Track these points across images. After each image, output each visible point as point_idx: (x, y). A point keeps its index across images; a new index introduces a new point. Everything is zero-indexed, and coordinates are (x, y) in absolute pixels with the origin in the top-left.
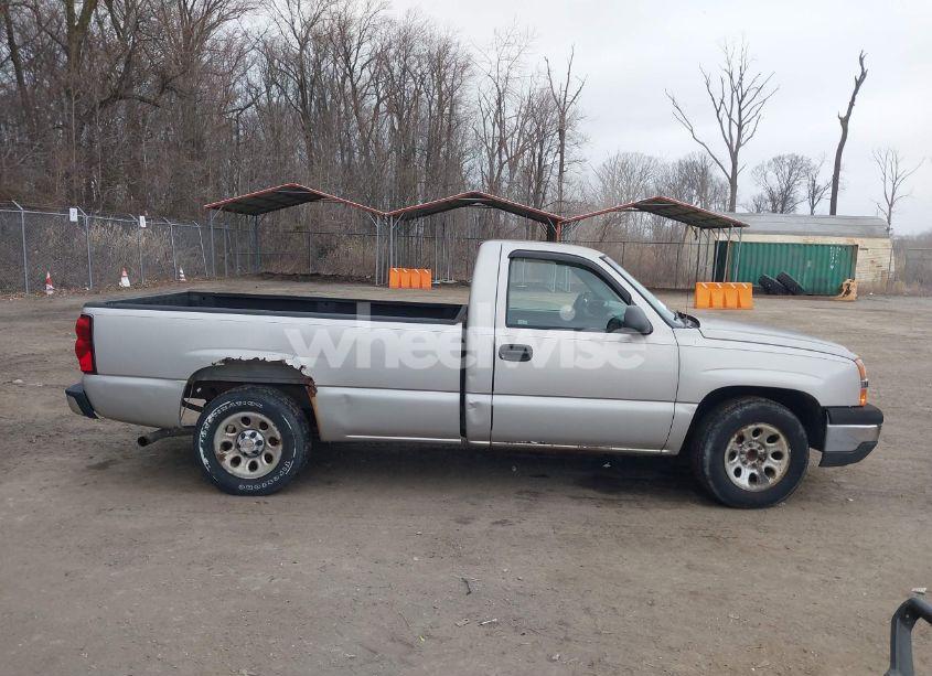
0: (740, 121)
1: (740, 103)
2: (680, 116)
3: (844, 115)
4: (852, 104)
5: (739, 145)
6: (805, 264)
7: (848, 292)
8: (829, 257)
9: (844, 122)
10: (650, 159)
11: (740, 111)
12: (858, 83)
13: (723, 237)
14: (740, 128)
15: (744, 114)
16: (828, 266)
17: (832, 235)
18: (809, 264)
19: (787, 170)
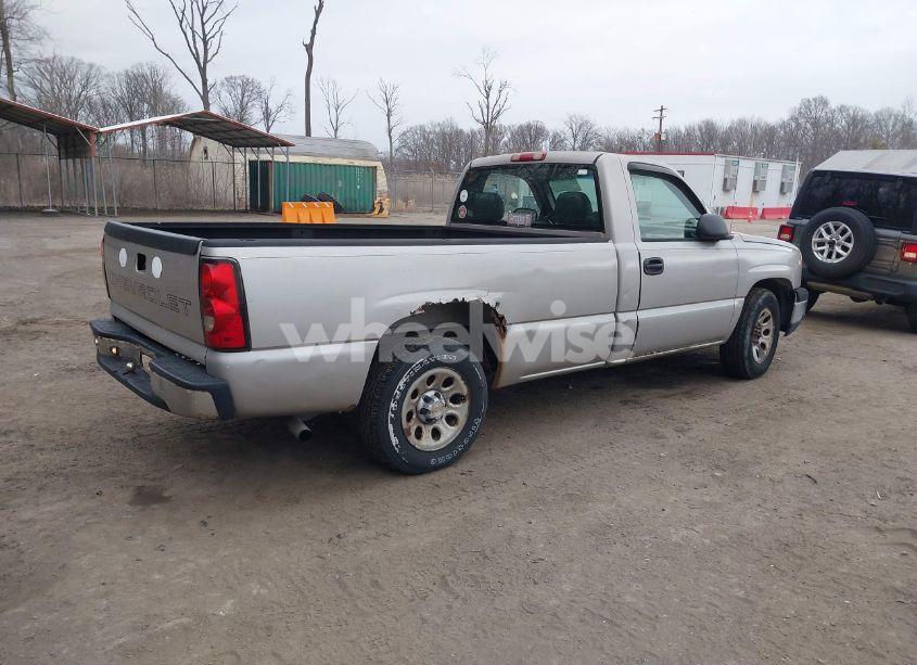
0: (205, 36)
1: (202, 16)
2: (139, 23)
3: (308, 42)
4: (314, 32)
5: (206, 61)
6: (336, 184)
7: (381, 210)
8: (355, 179)
9: (309, 48)
10: (91, 66)
11: (203, 24)
12: (318, 13)
13: (265, 157)
14: (205, 43)
15: (208, 27)
16: (355, 187)
17: (335, 157)
18: (340, 184)
19: (240, 91)
